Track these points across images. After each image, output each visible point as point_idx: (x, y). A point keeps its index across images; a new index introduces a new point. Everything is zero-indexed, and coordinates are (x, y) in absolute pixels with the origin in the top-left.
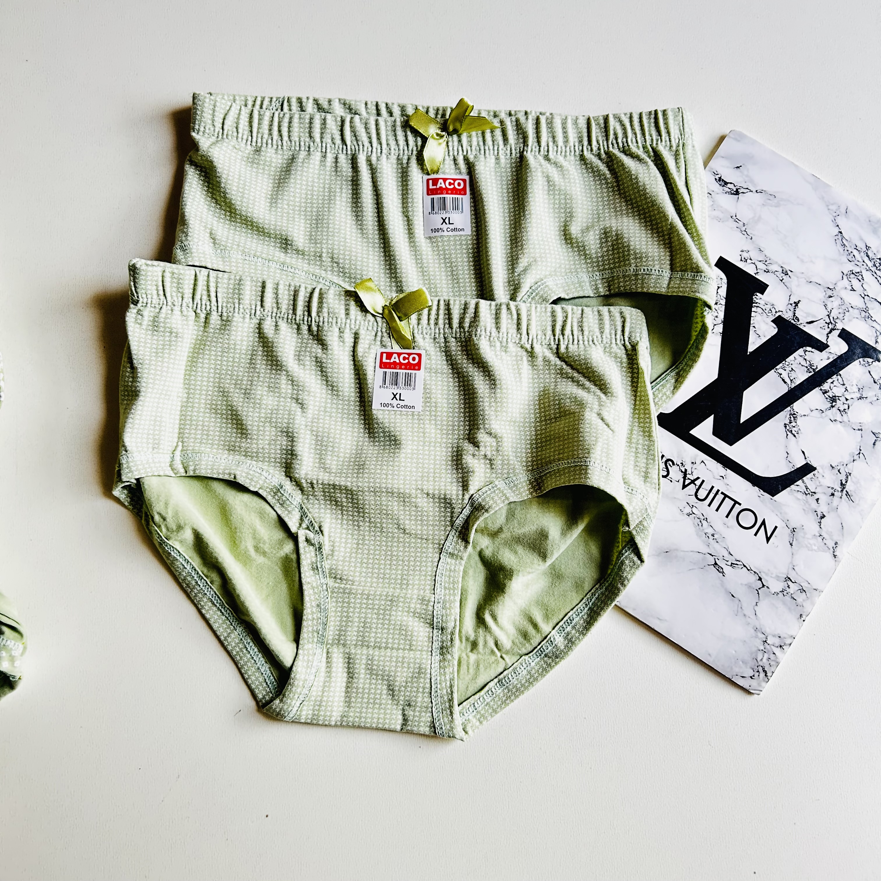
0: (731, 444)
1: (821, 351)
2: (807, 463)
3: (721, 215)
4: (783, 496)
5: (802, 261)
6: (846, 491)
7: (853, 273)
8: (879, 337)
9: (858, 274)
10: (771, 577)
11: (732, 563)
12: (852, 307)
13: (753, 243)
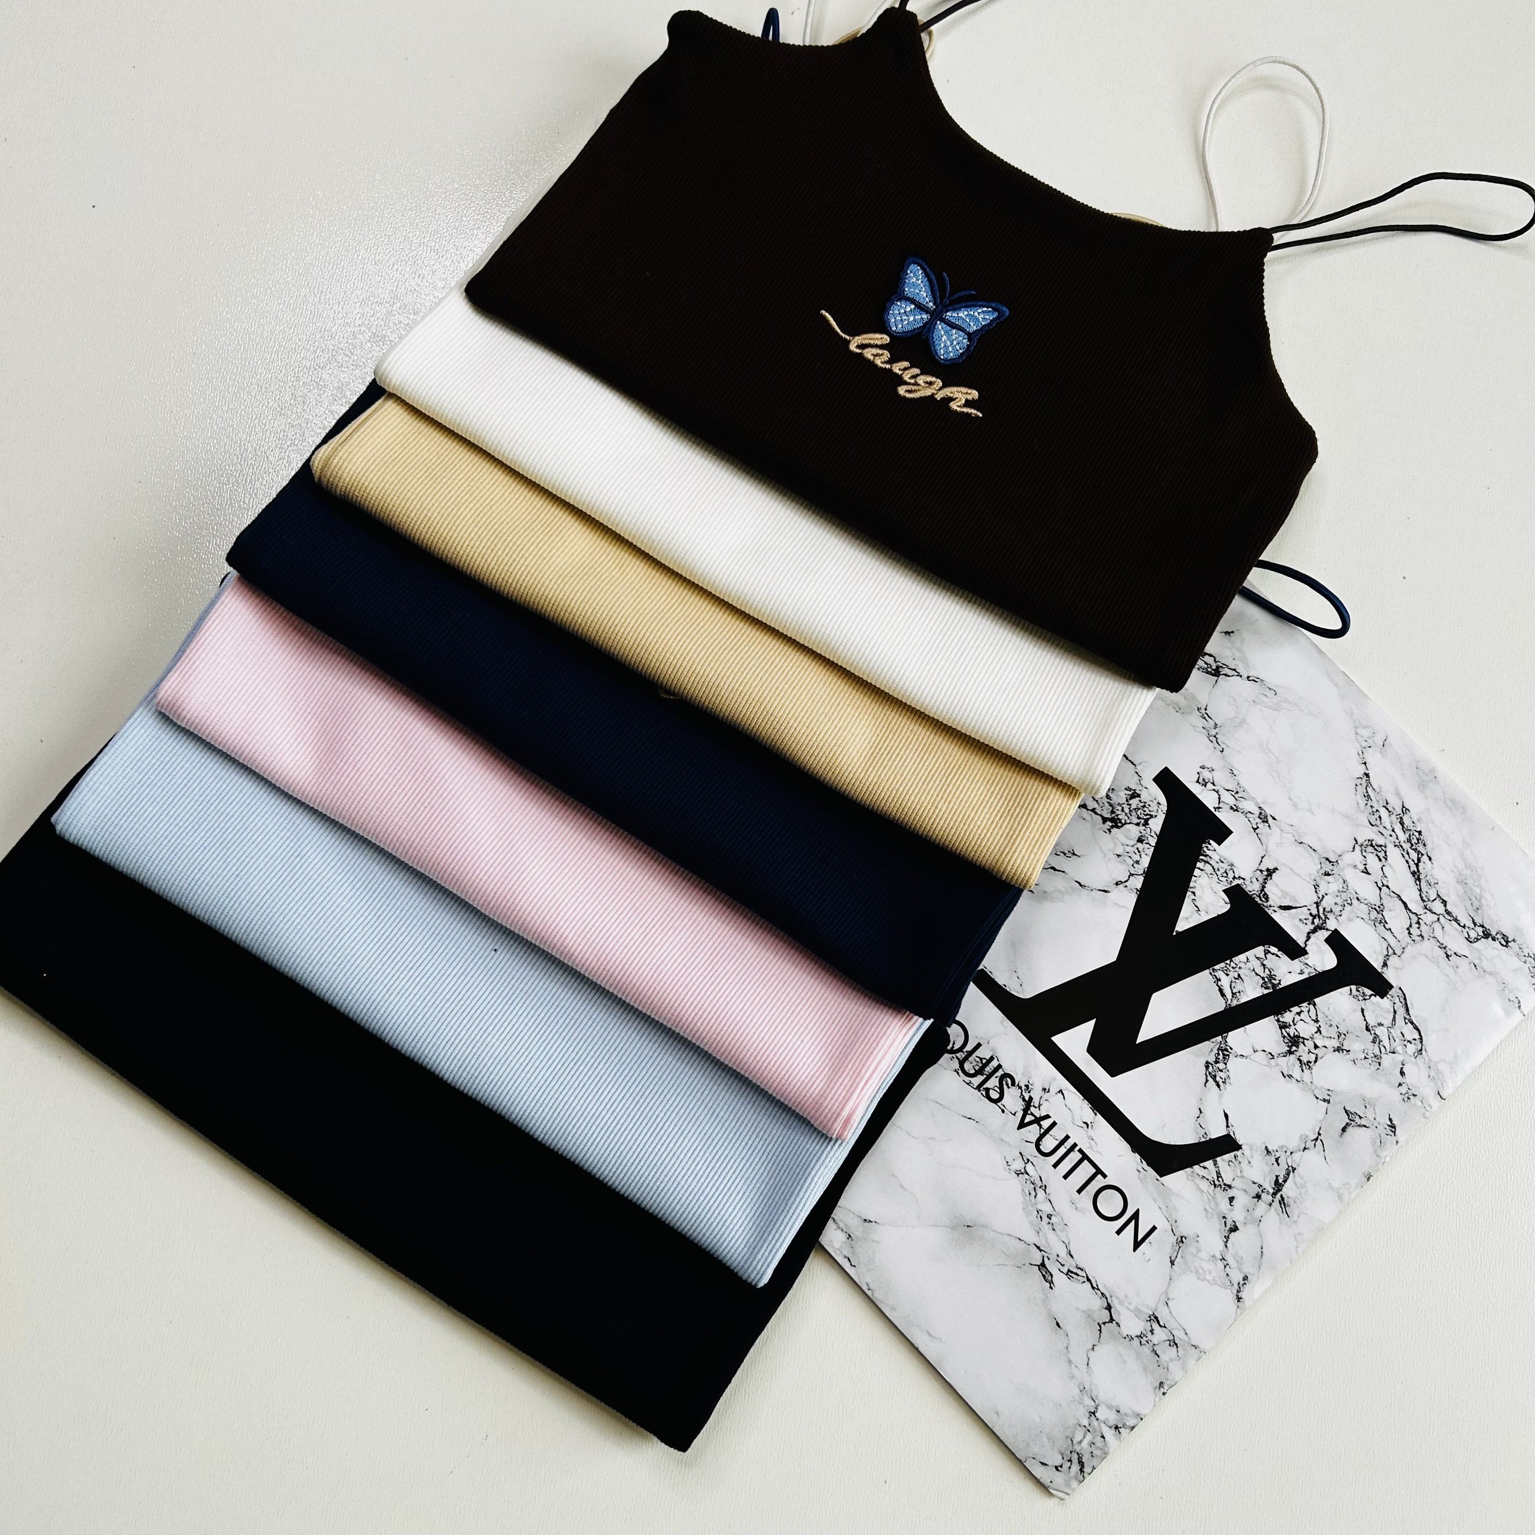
0: (1112, 1075)
1: (1292, 960)
2: (1228, 1135)
3: (1182, 702)
4: (1178, 1180)
5: (1295, 806)
6: (1281, 1196)
7: (1372, 845)
8: (1391, 958)
9: (1379, 849)
10: (1127, 1308)
11: (1069, 1271)
12: (1358, 899)
13: (1223, 758)
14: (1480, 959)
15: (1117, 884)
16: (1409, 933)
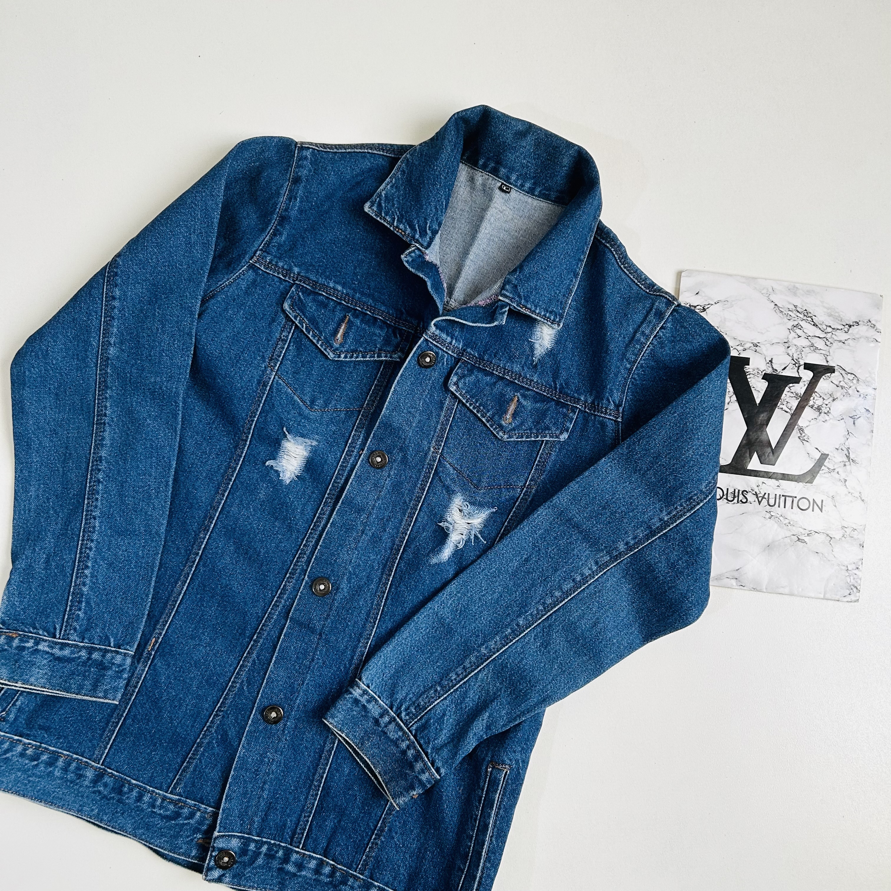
1: (798, 383)
2: (822, 454)
4: (818, 480)
5: (762, 333)
6: (851, 459)
7: (795, 327)
8: (827, 358)
9: (798, 326)
10: (833, 531)
11: (807, 534)
12: (804, 348)
14: (854, 336)
15: (728, 404)
16: (827, 345)
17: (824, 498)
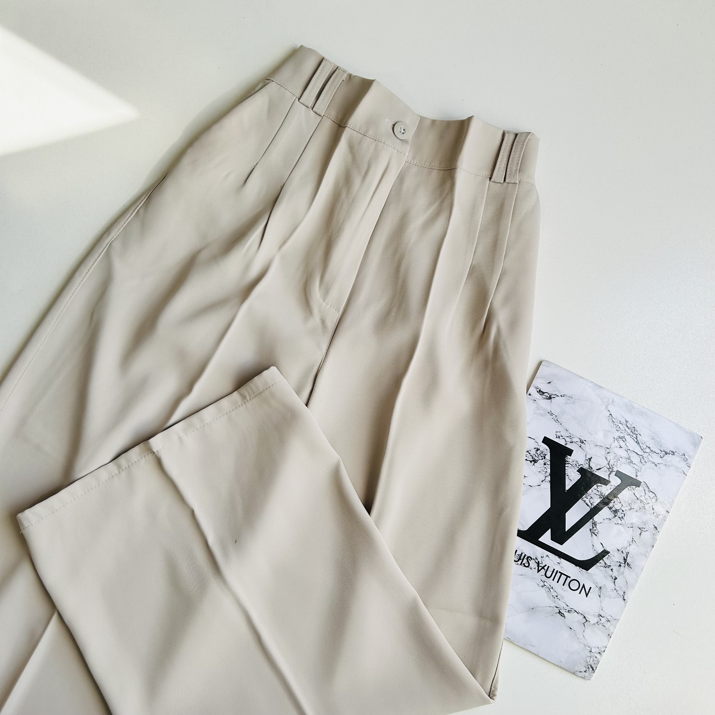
0: (562, 545)
1: (606, 485)
2: (604, 550)
3: (542, 412)
4: (593, 570)
5: (591, 434)
6: (627, 563)
7: (620, 438)
8: (638, 473)
9: (623, 438)
10: (590, 615)
11: (568, 611)
12: (621, 457)
13: (562, 426)
14: (667, 462)
15: (542, 481)
16: (641, 462)
17: (593, 586)
